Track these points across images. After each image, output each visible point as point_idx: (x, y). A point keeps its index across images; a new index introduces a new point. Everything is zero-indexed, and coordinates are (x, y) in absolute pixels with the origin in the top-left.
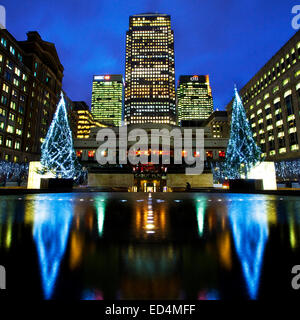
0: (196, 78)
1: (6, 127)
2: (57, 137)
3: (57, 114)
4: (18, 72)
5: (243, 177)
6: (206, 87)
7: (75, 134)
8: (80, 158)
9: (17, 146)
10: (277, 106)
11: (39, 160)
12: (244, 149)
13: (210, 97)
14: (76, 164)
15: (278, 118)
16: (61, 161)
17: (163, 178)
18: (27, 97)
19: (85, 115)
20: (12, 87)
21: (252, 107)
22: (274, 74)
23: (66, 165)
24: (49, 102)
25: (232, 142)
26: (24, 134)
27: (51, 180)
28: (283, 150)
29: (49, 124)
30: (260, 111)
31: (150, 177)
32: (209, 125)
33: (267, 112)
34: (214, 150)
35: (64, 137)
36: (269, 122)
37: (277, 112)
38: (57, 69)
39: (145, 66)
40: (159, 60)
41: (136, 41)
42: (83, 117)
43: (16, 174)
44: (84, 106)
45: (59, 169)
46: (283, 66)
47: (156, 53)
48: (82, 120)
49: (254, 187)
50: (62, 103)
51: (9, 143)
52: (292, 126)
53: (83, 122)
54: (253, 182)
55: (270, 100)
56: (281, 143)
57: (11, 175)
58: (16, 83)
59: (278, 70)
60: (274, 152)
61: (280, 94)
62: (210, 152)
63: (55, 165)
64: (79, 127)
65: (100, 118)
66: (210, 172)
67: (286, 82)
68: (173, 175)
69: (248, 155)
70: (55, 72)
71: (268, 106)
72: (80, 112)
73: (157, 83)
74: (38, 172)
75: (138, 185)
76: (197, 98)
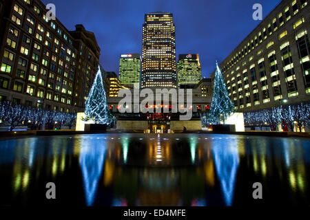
0: (190, 56)
1: (61, 89)
2: (96, 95)
3: (96, 80)
4: (69, 52)
5: (222, 123)
6: (197, 62)
7: (108, 94)
8: (111, 110)
9: (69, 102)
10: (245, 75)
11: (83, 112)
12: (222, 104)
13: (199, 69)
14: (108, 114)
15: (246, 83)
16: (99, 112)
17: (168, 123)
18: (76, 69)
19: (115, 81)
20: (65, 62)
21: (228, 76)
22: (243, 53)
23: (102, 115)
24: (90, 72)
25: (215, 100)
26: (73, 94)
27: (91, 124)
28: (249, 105)
29: (90, 87)
30: (233, 79)
31: (159, 123)
32: (199, 88)
33: (238, 79)
34: (202, 105)
35: (101, 96)
36: (239, 86)
37: (245, 79)
38: (96, 50)
39: (155, 48)
40: (165, 44)
41: (150, 31)
42: (113, 82)
43: (68, 121)
44: (114, 75)
45: (97, 117)
46: (249, 48)
47: (163, 39)
48: (112, 84)
49: (229, 130)
50: (99, 72)
51: (63, 100)
52: (255, 89)
53: (113, 86)
54: (228, 126)
55: (240, 71)
56: (248, 100)
57: (64, 122)
58: (68, 59)
59: (246, 51)
60: (243, 106)
61: (247, 67)
62: (200, 106)
63: (94, 115)
64: (111, 89)
65: (125, 83)
66: (200, 120)
67: (251, 59)
68: (174, 122)
69: (225, 108)
70: (95, 52)
71: (238, 75)
72: (111, 79)
73: (163, 59)
74: (83, 119)
75: (151, 128)
76: (191, 69)
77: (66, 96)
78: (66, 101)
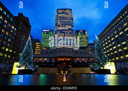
2: (27, 52)
3: (27, 43)
4: (13, 27)
5: (102, 68)
6: (85, 34)
7: (34, 52)
8: (36, 62)
9: (9, 57)
10: (113, 41)
11: (18, 62)
12: (101, 57)
13: (87, 38)
14: (34, 64)
15: (114, 45)
16: (28, 62)
17: (70, 69)
18: (16, 37)
19: (39, 44)
20: (10, 33)
21: (103, 42)
22: (110, 29)
23: (30, 64)
24: (24, 39)
27: (22, 70)
28: (117, 58)
29: (23, 47)
30: (106, 43)
31: (64, 69)
32: (87, 48)
33: (109, 43)
34: (90, 59)
35: (29, 52)
36: (110, 47)
37: (113, 43)
38: (29, 27)
39: (63, 26)
40: (68, 24)
41: (59, 17)
42: (38, 45)
44: (39, 41)
45: (27, 65)
46: (114, 26)
47: (66, 22)
48: (37, 46)
50: (30, 38)
52: (119, 49)
53: (38, 47)
54: (106, 70)
55: (110, 39)
56: (116, 55)
58: (12, 31)
59: (112, 28)
60: (114, 59)
61: (114, 36)
62: (88, 59)
63: (25, 64)
64: (36, 49)
65: (45, 46)
66: (89, 67)
67: (115, 32)
68: (74, 68)
69: (103, 59)
71: (109, 41)
72: (36, 43)
73: (67, 33)
74: (17, 67)
75: (59, 72)
76: (82, 38)
77: (8, 53)
78: (7, 56)
